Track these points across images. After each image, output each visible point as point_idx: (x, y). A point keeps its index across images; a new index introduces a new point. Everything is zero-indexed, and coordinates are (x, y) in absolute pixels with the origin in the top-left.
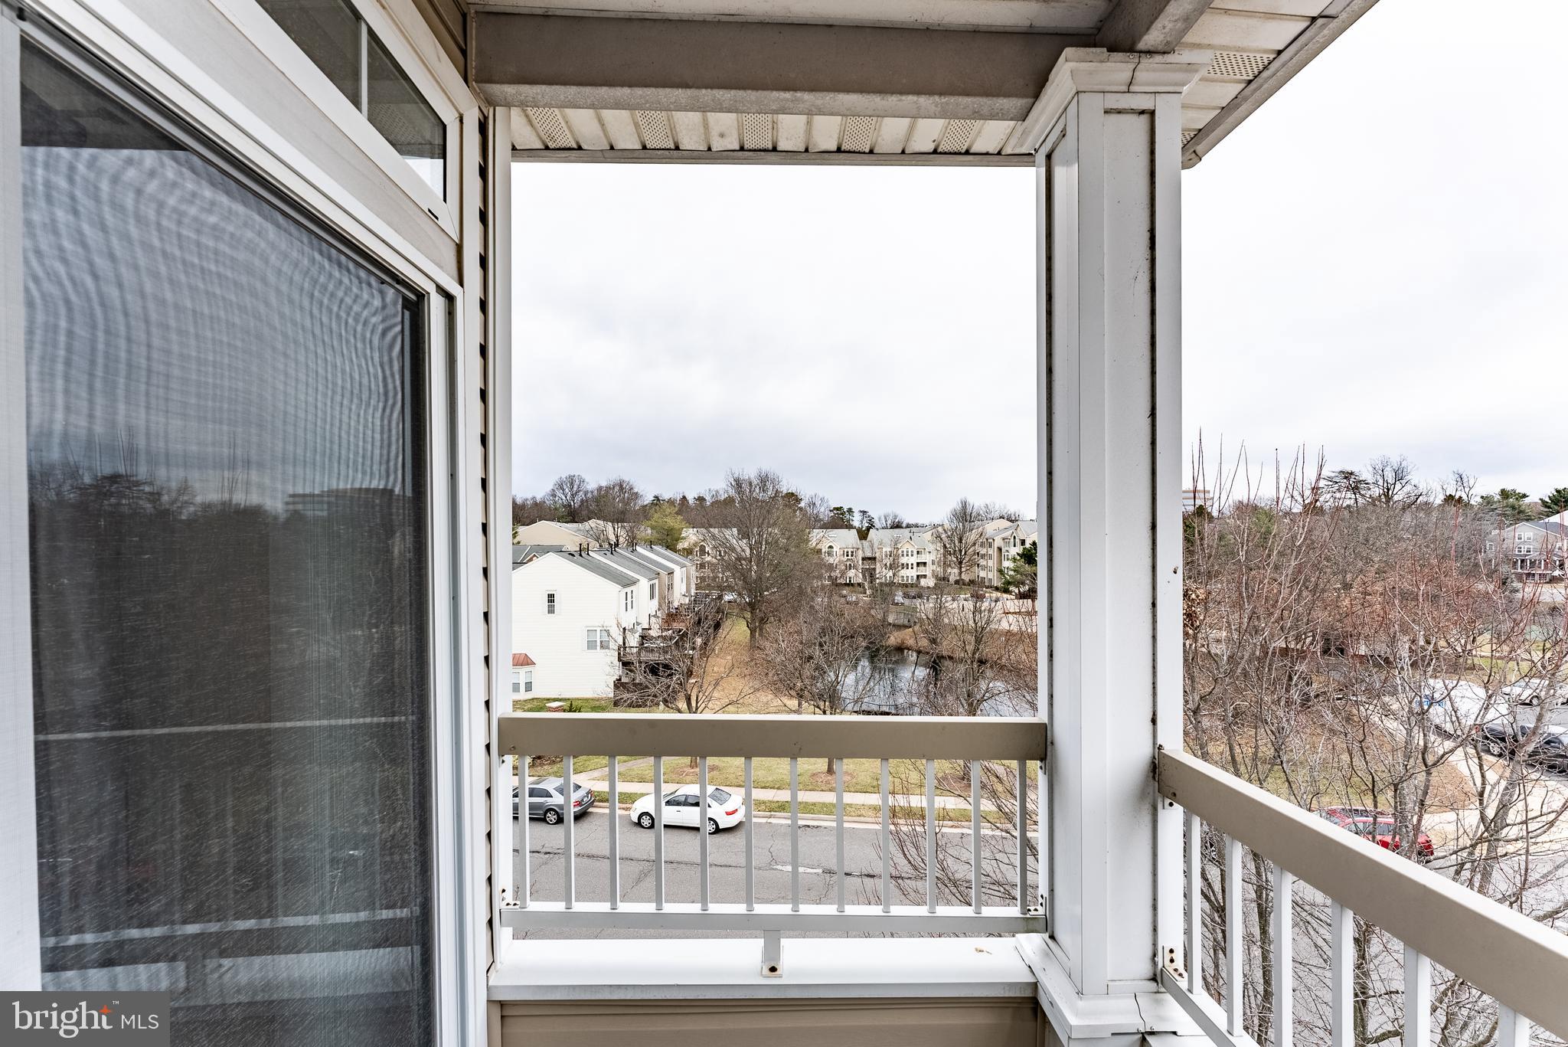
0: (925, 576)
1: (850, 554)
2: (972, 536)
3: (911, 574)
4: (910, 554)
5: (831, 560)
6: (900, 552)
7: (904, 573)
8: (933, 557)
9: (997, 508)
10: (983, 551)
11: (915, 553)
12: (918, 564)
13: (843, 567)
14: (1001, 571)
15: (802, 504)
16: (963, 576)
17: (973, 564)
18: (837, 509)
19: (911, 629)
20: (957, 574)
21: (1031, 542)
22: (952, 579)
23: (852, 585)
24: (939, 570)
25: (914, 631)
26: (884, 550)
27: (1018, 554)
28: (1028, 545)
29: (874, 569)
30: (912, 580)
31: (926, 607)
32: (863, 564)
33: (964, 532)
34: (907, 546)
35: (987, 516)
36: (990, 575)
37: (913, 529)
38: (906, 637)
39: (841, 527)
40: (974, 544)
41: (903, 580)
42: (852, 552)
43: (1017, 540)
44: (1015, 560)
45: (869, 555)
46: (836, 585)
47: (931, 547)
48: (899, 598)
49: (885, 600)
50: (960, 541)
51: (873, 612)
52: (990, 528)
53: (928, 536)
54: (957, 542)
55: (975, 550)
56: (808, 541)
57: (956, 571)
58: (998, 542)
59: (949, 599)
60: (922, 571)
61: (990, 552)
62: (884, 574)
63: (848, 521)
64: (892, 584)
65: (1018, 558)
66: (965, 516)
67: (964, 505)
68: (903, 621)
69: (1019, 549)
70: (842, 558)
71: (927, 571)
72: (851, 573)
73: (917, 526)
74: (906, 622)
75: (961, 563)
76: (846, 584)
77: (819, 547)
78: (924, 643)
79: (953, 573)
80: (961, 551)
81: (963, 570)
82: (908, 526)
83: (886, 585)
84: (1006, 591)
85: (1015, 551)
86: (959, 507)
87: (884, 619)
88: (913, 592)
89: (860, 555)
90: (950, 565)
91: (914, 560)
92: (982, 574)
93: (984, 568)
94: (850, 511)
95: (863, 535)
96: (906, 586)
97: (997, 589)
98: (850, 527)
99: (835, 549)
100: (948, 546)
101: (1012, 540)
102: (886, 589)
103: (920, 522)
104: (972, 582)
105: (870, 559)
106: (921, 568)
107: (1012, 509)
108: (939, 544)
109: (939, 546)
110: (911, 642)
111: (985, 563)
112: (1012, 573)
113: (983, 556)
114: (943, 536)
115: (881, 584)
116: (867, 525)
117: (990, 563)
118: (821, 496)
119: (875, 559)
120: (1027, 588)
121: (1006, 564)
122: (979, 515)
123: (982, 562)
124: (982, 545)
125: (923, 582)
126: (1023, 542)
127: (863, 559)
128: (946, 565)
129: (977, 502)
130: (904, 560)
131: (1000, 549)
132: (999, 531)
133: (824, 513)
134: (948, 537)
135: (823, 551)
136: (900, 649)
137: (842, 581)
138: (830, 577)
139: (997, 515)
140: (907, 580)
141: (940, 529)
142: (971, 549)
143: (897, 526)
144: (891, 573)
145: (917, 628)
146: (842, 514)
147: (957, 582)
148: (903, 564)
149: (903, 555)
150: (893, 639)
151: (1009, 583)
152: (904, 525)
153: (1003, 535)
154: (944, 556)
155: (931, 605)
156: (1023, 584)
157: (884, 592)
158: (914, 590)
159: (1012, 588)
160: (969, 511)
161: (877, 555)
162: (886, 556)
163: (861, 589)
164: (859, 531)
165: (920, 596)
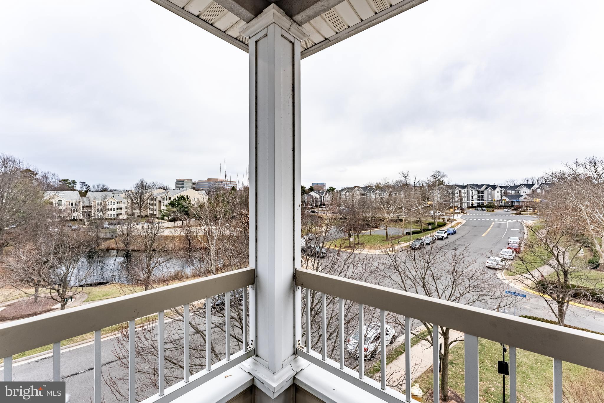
0: (121, 214)
1: (74, 204)
2: (147, 196)
3: (113, 213)
4: (113, 204)
5: (60, 208)
6: (107, 203)
7: (109, 213)
8: (126, 205)
9: (158, 184)
10: (152, 202)
11: (116, 203)
12: (118, 209)
13: (70, 211)
14: (160, 211)
15: (37, 177)
16: (142, 214)
17: (146, 208)
18: (65, 180)
19: (114, 240)
20: (138, 213)
21: (174, 198)
22: (136, 215)
23: (76, 220)
24: (129, 211)
25: (115, 241)
26: (97, 202)
27: (168, 203)
28: (172, 200)
29: (91, 212)
30: (114, 216)
31: (121, 229)
32: (83, 209)
33: (142, 194)
34: (111, 200)
35: (154, 187)
36: (155, 213)
37: (114, 192)
38: (112, 244)
39: (68, 190)
40: (148, 199)
41: (108, 216)
42: (75, 203)
43: (168, 198)
44: (167, 206)
45: (88, 204)
46: (63, 221)
47: (125, 201)
48: (106, 225)
49: (97, 227)
50: (141, 198)
51: (90, 233)
52: (155, 192)
53: (123, 195)
54: (138, 198)
55: (148, 202)
56: (42, 197)
57: (138, 211)
58: (159, 198)
59: (135, 224)
60: (119, 212)
61: (155, 202)
62: (96, 214)
63: (73, 187)
64: (102, 219)
65: (168, 205)
66: (142, 186)
67: (142, 183)
68: (108, 236)
69: (168, 201)
70: (68, 206)
71: (123, 212)
72: (75, 214)
73: (116, 191)
74: (111, 237)
75: (141, 207)
76: (71, 220)
77: (51, 201)
78: (121, 245)
79: (137, 212)
80: (141, 202)
81: (142, 210)
82: (111, 191)
83: (98, 219)
84: (163, 219)
85: (167, 202)
86: (139, 183)
87: (98, 237)
88: (114, 222)
89: (81, 204)
90: (135, 209)
91: (115, 207)
92: (151, 212)
93: (152, 210)
94: (74, 182)
95: (83, 194)
96: (111, 219)
97: (158, 218)
98: (74, 190)
99: (63, 202)
100: (134, 200)
101: (165, 198)
102: (98, 221)
103: (118, 189)
104: (146, 216)
105: (88, 206)
106: (119, 210)
107: (165, 185)
108: (129, 199)
109: (129, 200)
110: (114, 246)
111: (153, 207)
112: (166, 211)
113: (152, 205)
114: (132, 196)
115: (96, 219)
116: (86, 189)
117: (155, 207)
118: (53, 173)
119: (91, 206)
120: (172, 217)
121: (163, 208)
122: (150, 187)
123: (151, 207)
124: (151, 200)
125: (121, 217)
126: (170, 199)
127: (83, 207)
128: (133, 208)
129: (149, 181)
130: (109, 207)
131: (160, 202)
132: (160, 194)
133: (54, 181)
134: (134, 196)
135: (54, 203)
136: (108, 250)
137: (69, 218)
138: (60, 217)
139: (158, 187)
140: (111, 216)
141: (130, 192)
142: (146, 202)
143: (105, 190)
144: (101, 213)
145: (117, 239)
146: (68, 183)
147: (138, 216)
148: (109, 209)
149: (108, 205)
150: (104, 245)
151: (164, 216)
152: (109, 190)
153: (162, 196)
154: (132, 204)
155: (126, 227)
156: (170, 215)
157: (96, 224)
158: (116, 221)
159: (165, 218)
160: (144, 184)
161: (92, 205)
162: (98, 205)
163: (81, 222)
164: (80, 192)
165: (119, 224)
